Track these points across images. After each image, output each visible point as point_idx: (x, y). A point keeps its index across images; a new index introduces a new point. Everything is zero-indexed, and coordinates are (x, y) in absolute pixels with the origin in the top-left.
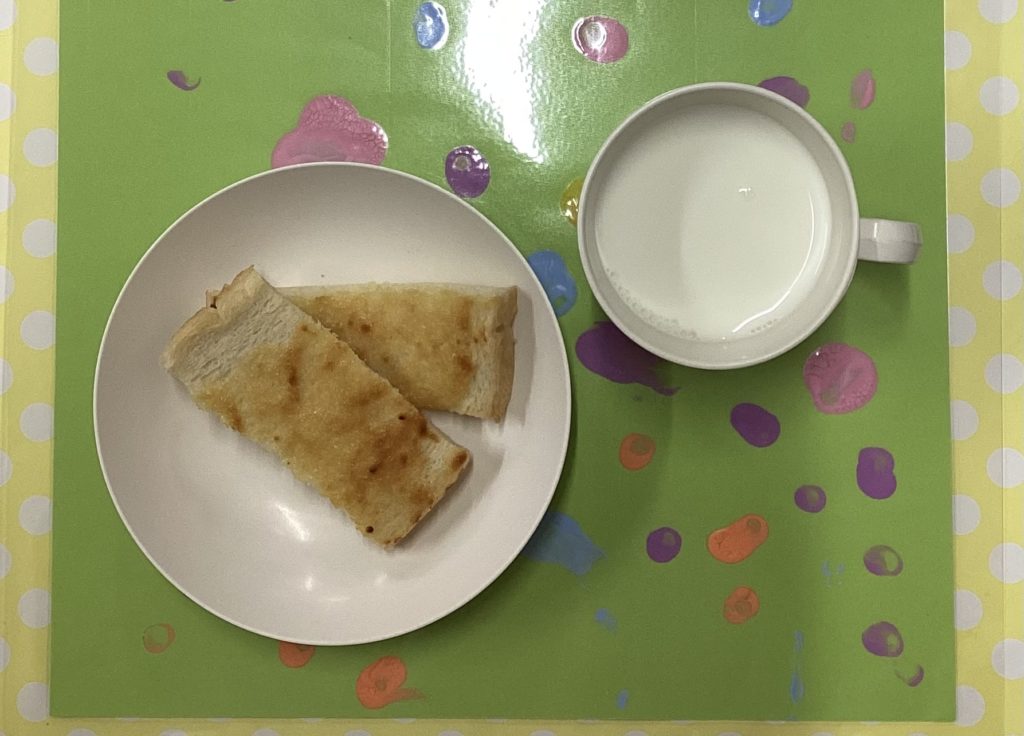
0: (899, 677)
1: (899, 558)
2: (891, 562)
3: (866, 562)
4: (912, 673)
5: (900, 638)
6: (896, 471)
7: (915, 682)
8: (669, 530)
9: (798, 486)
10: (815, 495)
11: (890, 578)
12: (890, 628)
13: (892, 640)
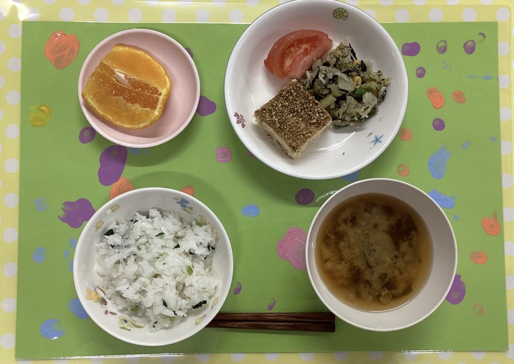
0: (482, 42)
1: (440, 42)
2: (442, 44)
3: (442, 53)
4: (481, 37)
5: (468, 41)
6: (410, 43)
7: (484, 36)
8: (433, 122)
9: (416, 76)
10: (419, 71)
11: (448, 44)
12: (465, 45)
13: (470, 44)
